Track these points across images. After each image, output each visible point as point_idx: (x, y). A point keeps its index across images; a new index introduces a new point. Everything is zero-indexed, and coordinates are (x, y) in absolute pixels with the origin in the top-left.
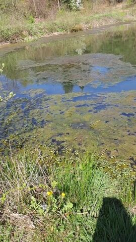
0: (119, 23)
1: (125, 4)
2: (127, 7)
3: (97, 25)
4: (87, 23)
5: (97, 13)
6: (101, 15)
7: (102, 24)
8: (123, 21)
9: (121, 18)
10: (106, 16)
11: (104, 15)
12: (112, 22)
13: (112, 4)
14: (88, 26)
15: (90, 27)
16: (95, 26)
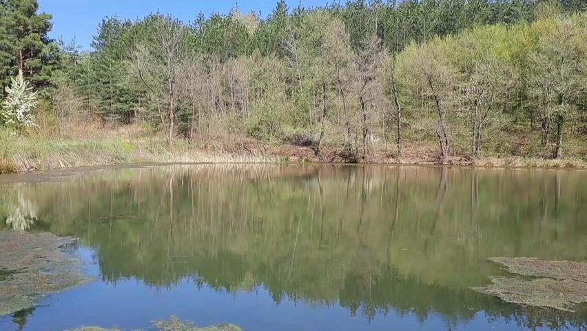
0: (119, 163)
1: (139, 129)
2: (144, 135)
4: (34, 156)
5: (66, 138)
6: (75, 143)
7: (73, 163)
8: (129, 161)
9: (123, 155)
10: (85, 147)
11: (83, 144)
12: (100, 160)
13: (108, 125)
14: (34, 164)
15: (40, 166)
16: (53, 165)
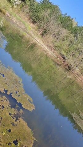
0: (25, 30)
1: (35, 27)
2: (34, 29)
3: (14, 20)
4: (11, 15)
5: (20, 16)
6: (20, 19)
7: (17, 23)
8: (28, 31)
9: (27, 29)
10: (22, 21)
11: (22, 20)
12: (22, 26)
13: (29, 21)
14: (10, 16)
15: (10, 18)
